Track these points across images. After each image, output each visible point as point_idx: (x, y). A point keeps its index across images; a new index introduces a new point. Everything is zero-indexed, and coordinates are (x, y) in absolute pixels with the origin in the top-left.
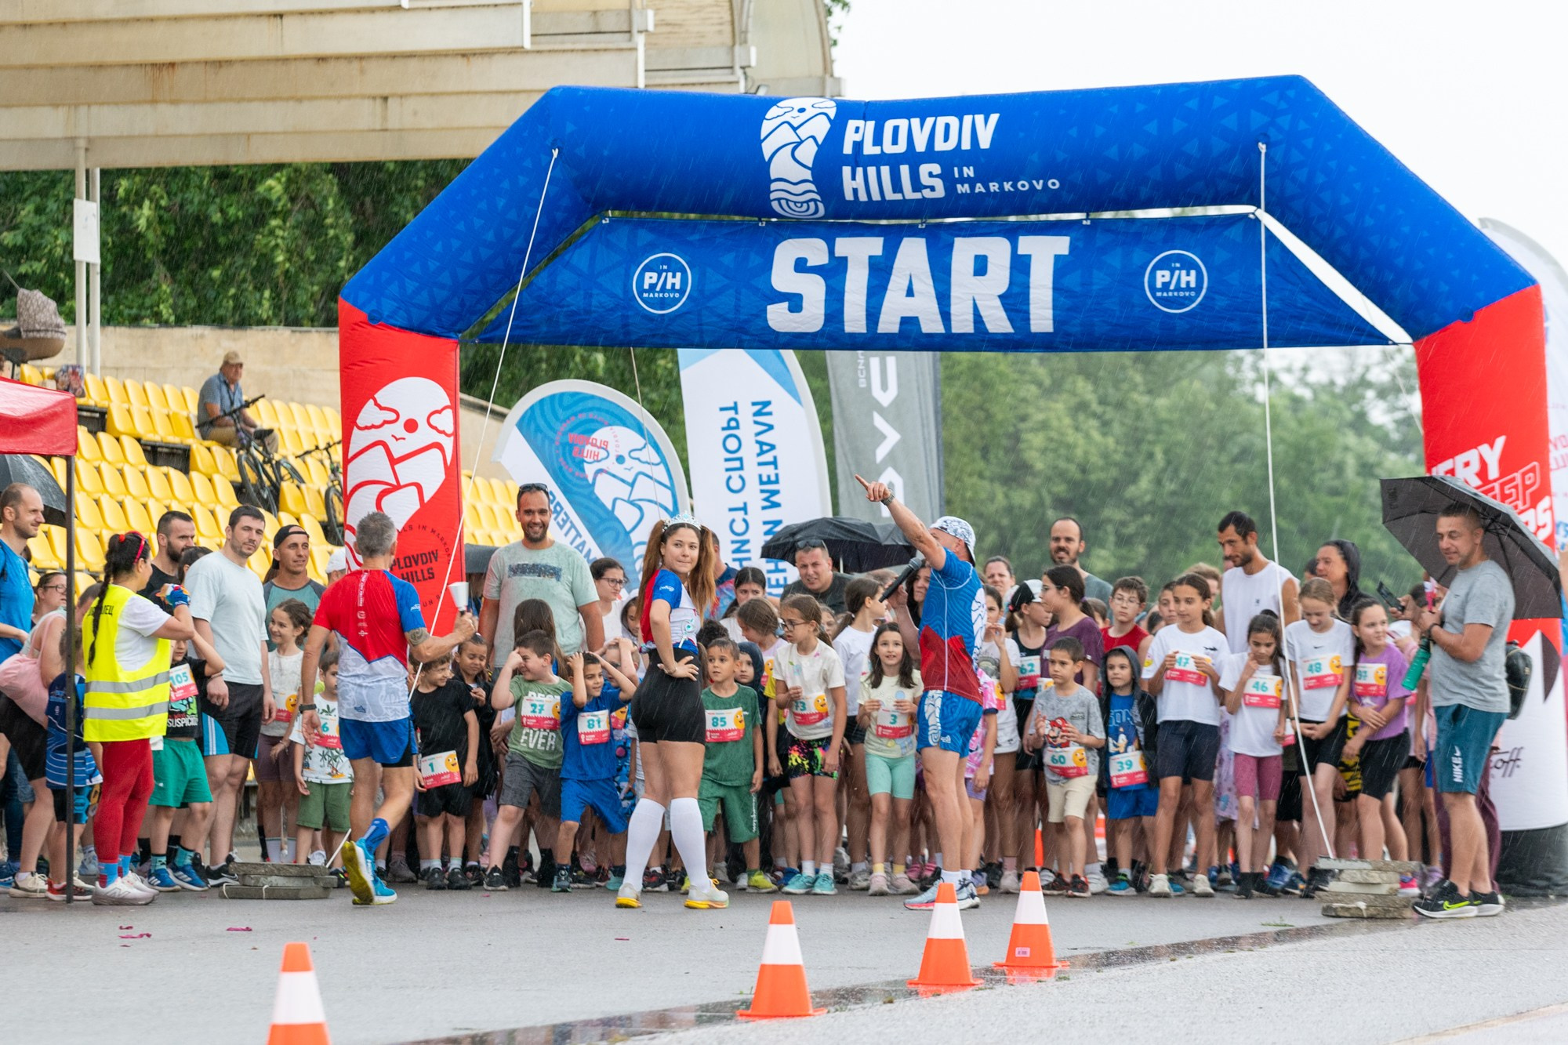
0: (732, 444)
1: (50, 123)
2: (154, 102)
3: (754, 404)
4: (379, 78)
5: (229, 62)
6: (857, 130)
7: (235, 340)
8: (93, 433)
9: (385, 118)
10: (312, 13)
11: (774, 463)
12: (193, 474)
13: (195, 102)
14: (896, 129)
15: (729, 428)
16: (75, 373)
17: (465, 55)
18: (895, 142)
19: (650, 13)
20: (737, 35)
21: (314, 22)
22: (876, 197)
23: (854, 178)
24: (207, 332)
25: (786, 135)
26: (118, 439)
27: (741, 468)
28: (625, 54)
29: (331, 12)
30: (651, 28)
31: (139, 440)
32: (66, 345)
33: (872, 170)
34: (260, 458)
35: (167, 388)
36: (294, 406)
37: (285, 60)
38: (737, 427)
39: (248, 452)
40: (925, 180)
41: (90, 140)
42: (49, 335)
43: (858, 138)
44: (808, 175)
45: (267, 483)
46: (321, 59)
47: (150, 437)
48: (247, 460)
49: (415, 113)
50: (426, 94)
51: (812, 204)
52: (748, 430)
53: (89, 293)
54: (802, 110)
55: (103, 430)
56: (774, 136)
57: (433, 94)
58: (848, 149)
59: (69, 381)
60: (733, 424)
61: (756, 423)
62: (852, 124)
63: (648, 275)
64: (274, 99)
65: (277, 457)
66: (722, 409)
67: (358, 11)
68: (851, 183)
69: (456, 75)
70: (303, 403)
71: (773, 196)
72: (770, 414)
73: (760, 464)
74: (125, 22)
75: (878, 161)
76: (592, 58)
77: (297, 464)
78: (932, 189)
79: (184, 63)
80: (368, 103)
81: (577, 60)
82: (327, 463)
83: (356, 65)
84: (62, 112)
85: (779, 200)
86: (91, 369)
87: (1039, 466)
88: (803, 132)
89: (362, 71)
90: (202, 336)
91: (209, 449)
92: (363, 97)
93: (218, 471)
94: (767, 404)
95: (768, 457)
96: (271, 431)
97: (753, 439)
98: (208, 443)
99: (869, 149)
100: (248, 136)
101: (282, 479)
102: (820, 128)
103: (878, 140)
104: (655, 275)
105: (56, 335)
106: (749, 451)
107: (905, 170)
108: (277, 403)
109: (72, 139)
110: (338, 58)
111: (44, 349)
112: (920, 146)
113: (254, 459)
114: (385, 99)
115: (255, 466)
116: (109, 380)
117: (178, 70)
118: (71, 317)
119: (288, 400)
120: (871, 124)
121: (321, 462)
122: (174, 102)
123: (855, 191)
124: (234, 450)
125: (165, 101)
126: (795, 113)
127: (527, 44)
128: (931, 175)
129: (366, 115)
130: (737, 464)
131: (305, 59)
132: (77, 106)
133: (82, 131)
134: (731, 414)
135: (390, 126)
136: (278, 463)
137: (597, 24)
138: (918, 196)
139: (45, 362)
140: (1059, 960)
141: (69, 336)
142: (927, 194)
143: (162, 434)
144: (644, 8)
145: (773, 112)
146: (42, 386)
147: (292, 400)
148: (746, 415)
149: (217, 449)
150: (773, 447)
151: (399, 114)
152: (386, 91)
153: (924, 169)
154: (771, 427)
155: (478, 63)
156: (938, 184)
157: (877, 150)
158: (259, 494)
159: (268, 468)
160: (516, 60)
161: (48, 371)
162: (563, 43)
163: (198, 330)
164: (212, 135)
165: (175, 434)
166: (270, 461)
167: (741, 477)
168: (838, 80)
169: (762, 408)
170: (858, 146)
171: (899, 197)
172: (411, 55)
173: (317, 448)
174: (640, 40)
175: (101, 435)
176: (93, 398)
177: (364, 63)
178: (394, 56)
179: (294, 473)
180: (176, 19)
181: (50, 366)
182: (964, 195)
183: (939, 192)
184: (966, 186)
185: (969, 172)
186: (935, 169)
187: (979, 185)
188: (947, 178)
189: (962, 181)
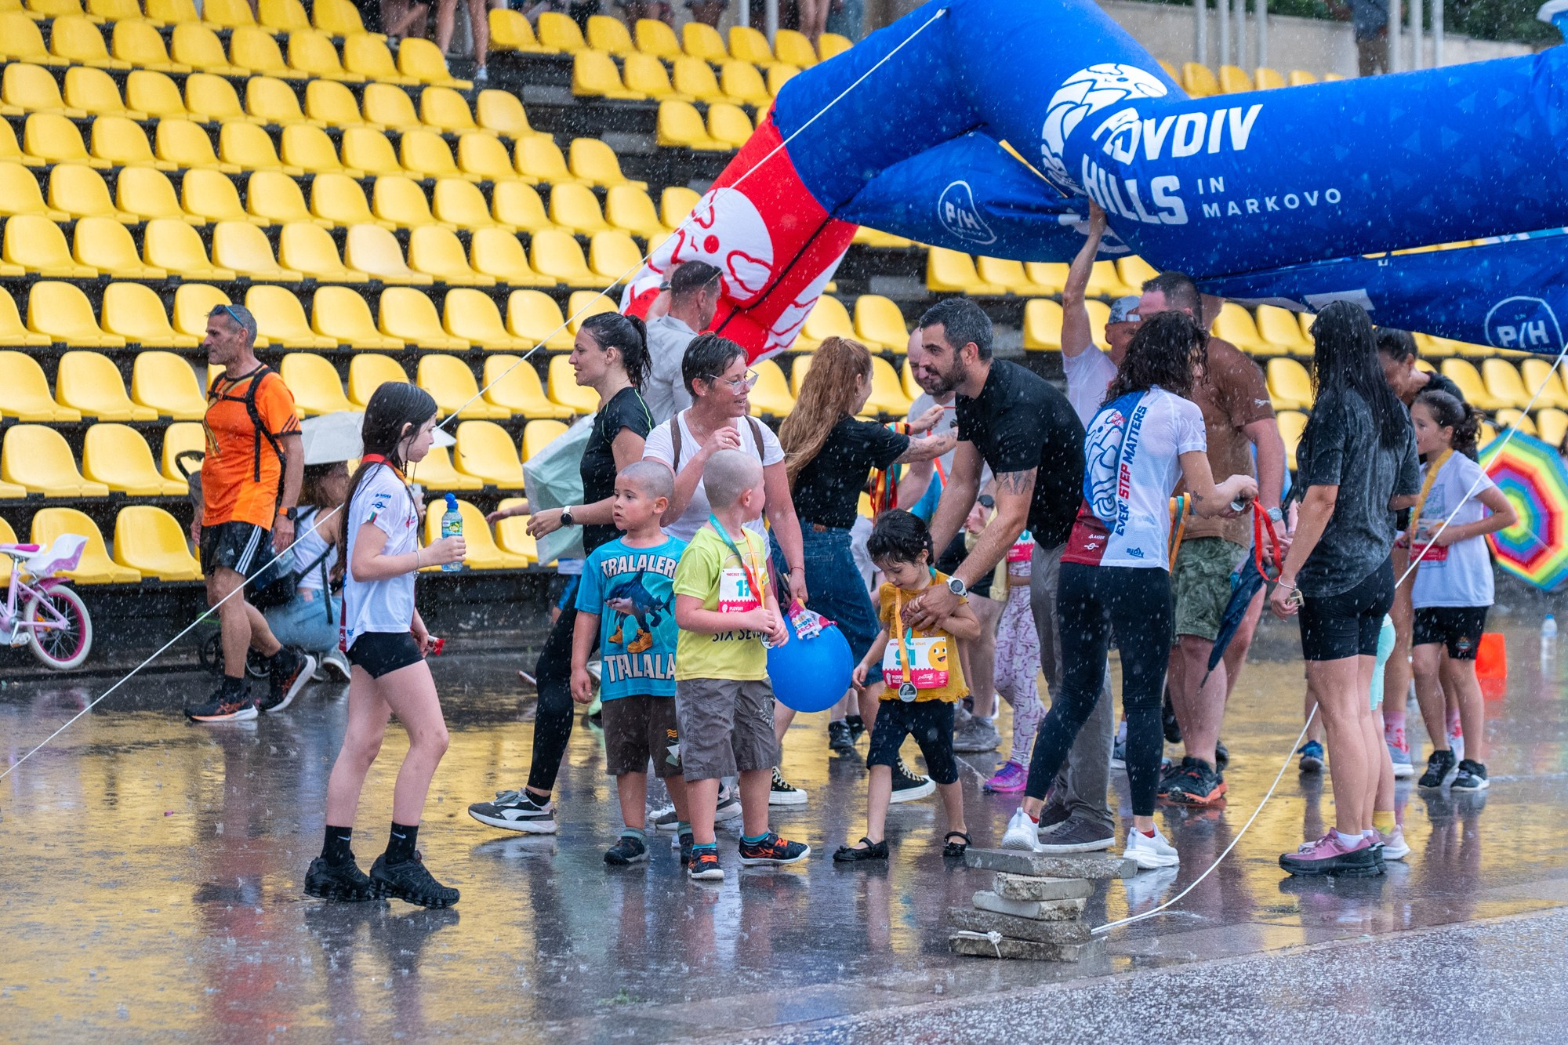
40: (1160, 200)
78: (1171, 211)
107: (1132, 185)
112: (1152, 153)
128: (1166, 192)
138: (1154, 219)
142: (1165, 218)
153: (1158, 184)
156: (1177, 203)
171: (1133, 217)
182: (1213, 220)
183: (1181, 218)
184: (1215, 206)
185: (1217, 185)
186: (1173, 182)
187: (1232, 204)
188: (1186, 192)
189: (1209, 198)
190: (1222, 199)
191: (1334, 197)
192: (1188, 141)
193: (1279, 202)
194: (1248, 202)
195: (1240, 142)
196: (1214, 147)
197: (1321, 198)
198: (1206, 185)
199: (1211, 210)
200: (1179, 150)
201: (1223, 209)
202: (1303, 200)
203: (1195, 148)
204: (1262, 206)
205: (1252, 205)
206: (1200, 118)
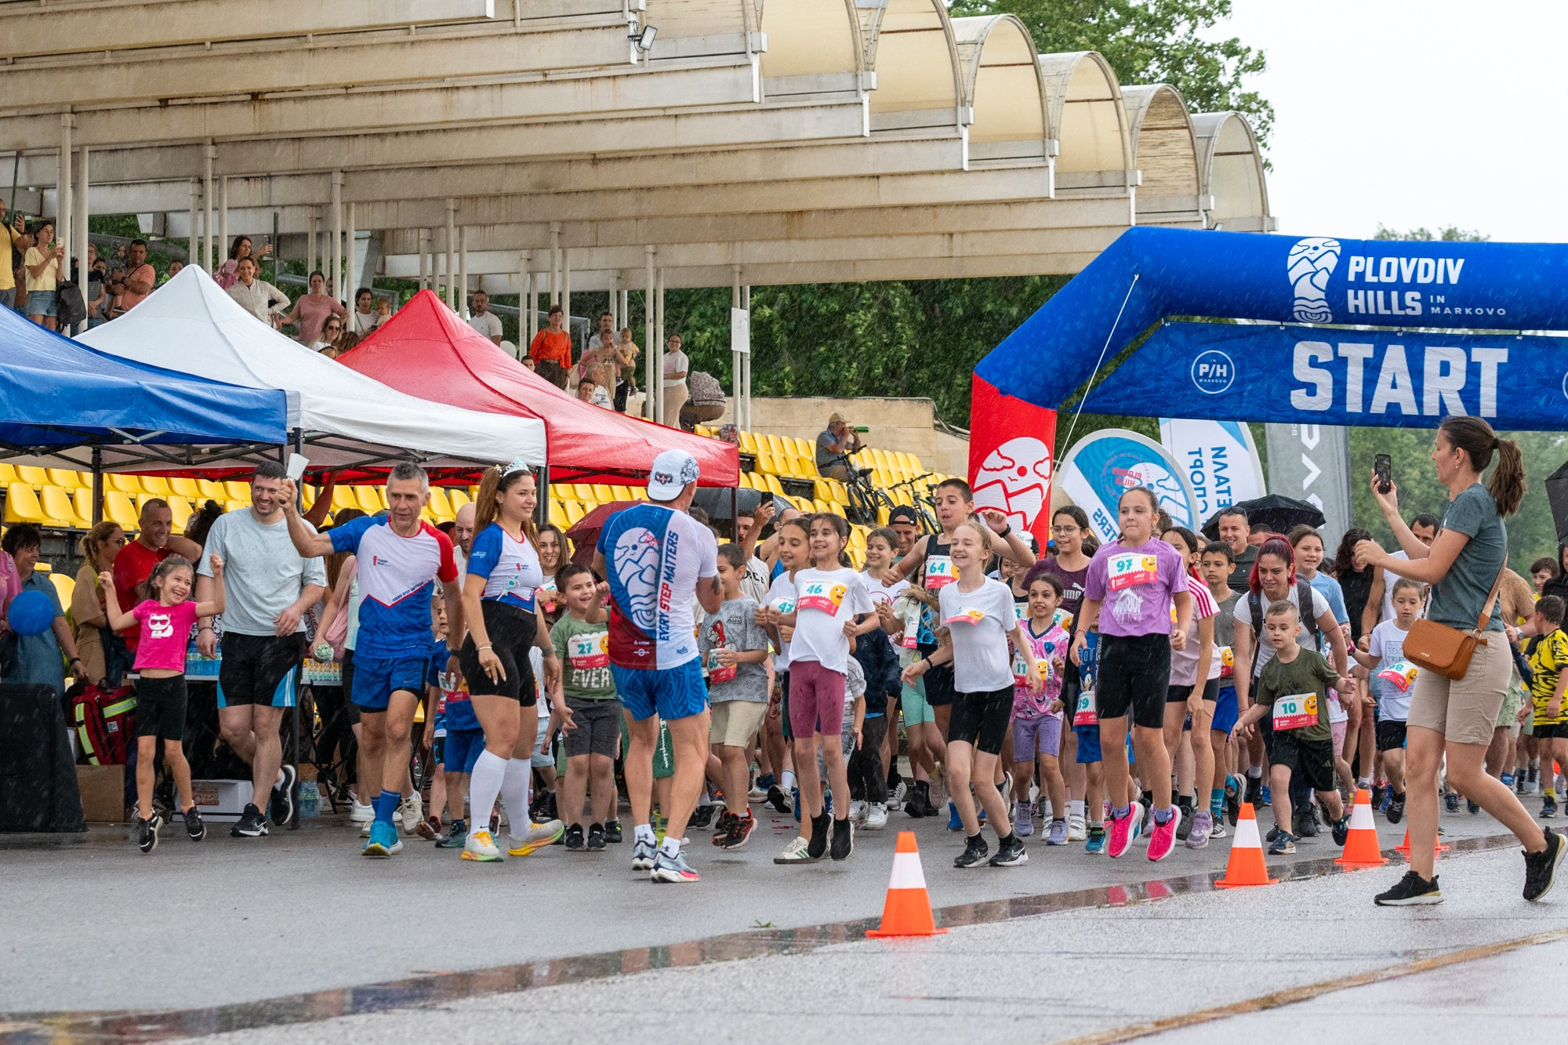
0: (1198, 478)
1: (714, 254)
2: (788, 238)
3: (1213, 449)
4: (948, 220)
5: (841, 210)
6: (1358, 264)
7: (845, 406)
8: (746, 472)
9: (951, 249)
10: (900, 175)
11: (1228, 491)
12: (817, 501)
13: (817, 239)
14: (1389, 265)
15: (1195, 466)
16: (733, 430)
17: (1008, 203)
18: (1388, 274)
19: (1139, 173)
20: (1201, 188)
21: (902, 182)
22: (1372, 311)
23: (1356, 297)
24: (825, 400)
25: (1306, 266)
26: (763, 477)
27: (1204, 495)
28: (1122, 201)
29: (913, 174)
30: (1140, 183)
31: (778, 477)
32: (726, 411)
33: (1371, 293)
34: (864, 490)
35: (797, 440)
36: (887, 453)
37: (881, 208)
38: (1201, 466)
39: (855, 485)
40: (1408, 302)
41: (742, 266)
42: (713, 403)
43: (1360, 269)
44: (1322, 295)
45: (869, 507)
46: (906, 207)
47: (785, 475)
48: (855, 491)
49: (972, 245)
50: (979, 231)
51: (1324, 315)
52: (1209, 468)
53: (742, 374)
54: (1316, 248)
55: (753, 470)
56: (1297, 268)
57: (984, 231)
58: (1351, 278)
59: (729, 434)
60: (1198, 464)
61: (1215, 463)
62: (1354, 259)
63: (1202, 366)
64: (872, 236)
65: (875, 489)
66: (1190, 453)
67: (932, 173)
68: (1355, 301)
69: (998, 218)
70: (893, 451)
71: (1295, 309)
72: (1225, 456)
73: (1218, 492)
74: (767, 182)
75: (1376, 287)
76: (1097, 205)
77: (890, 494)
78: (1413, 309)
79: (809, 211)
80: (938, 238)
81: (1089, 206)
82: (911, 493)
83: (930, 211)
84: (724, 246)
85: (1299, 312)
86: (744, 428)
87: (1417, 492)
88: (1319, 265)
89: (935, 216)
90: (822, 404)
91: (827, 483)
92: (935, 234)
93: (834, 500)
94: (1223, 449)
95: (1224, 487)
96: (871, 470)
97: (1213, 474)
98: (826, 479)
99: (1370, 278)
100: (854, 262)
101: (879, 504)
102: (1331, 262)
103: (1376, 272)
104: (1207, 366)
105: (718, 403)
106: (1210, 483)
107: (1394, 295)
108: (875, 451)
109: (731, 265)
110: (918, 206)
111: (712, 414)
112: (1407, 279)
113: (860, 490)
114: (951, 235)
115: (860, 495)
116: (756, 435)
117: (806, 216)
118: (728, 390)
119: (882, 449)
120: (1370, 260)
121: (906, 492)
122: (801, 239)
123: (1357, 307)
124: (845, 484)
125: (795, 238)
126: (1311, 251)
127: (1052, 196)
128: (1413, 299)
129: (936, 247)
130: (1201, 492)
131: (894, 207)
132: (734, 242)
133: (738, 261)
134: (1197, 456)
135: (955, 254)
136: (876, 493)
137: (1101, 180)
138: (1402, 313)
139: (712, 422)
140: (1442, 845)
141: (728, 403)
142: (1409, 312)
143: (794, 473)
144: (1135, 169)
145: (1295, 249)
146: (711, 438)
147: (885, 448)
148: (1207, 457)
149: (833, 483)
150: (1227, 480)
151: (961, 246)
152: (953, 230)
153: (1409, 295)
154: (1225, 466)
155: (1016, 209)
156: (1418, 306)
157: (1375, 279)
158: (862, 513)
159: (869, 496)
160: (1043, 207)
161: (714, 429)
162: (1077, 194)
163: (818, 399)
164: (828, 262)
165: (803, 473)
166: (870, 492)
167: (1204, 502)
168: (1273, 219)
169: (1219, 452)
170: (1360, 276)
171: (1388, 312)
172: (967, 204)
173: (904, 482)
174: (1132, 192)
175: (752, 474)
176: (746, 447)
177: (938, 210)
178: (958, 205)
179: (888, 500)
180: (804, 180)
181: (716, 425)
182: (1435, 315)
183: (1419, 311)
184: (1438, 308)
185: (1441, 299)
186: (1417, 295)
187: (1447, 308)
188: (1424, 302)
189: (1436, 305)
190: (1442, 306)
191: (1501, 312)
192: (1426, 275)
193: (1473, 311)
194: (1456, 308)
195: (1454, 279)
196: (1440, 280)
197: (1495, 312)
198: (1435, 299)
199: (1436, 310)
200: (1421, 279)
201: (1442, 310)
202: (1485, 312)
203: (1429, 279)
204: (1463, 312)
205: (1458, 310)
206: (1431, 262)
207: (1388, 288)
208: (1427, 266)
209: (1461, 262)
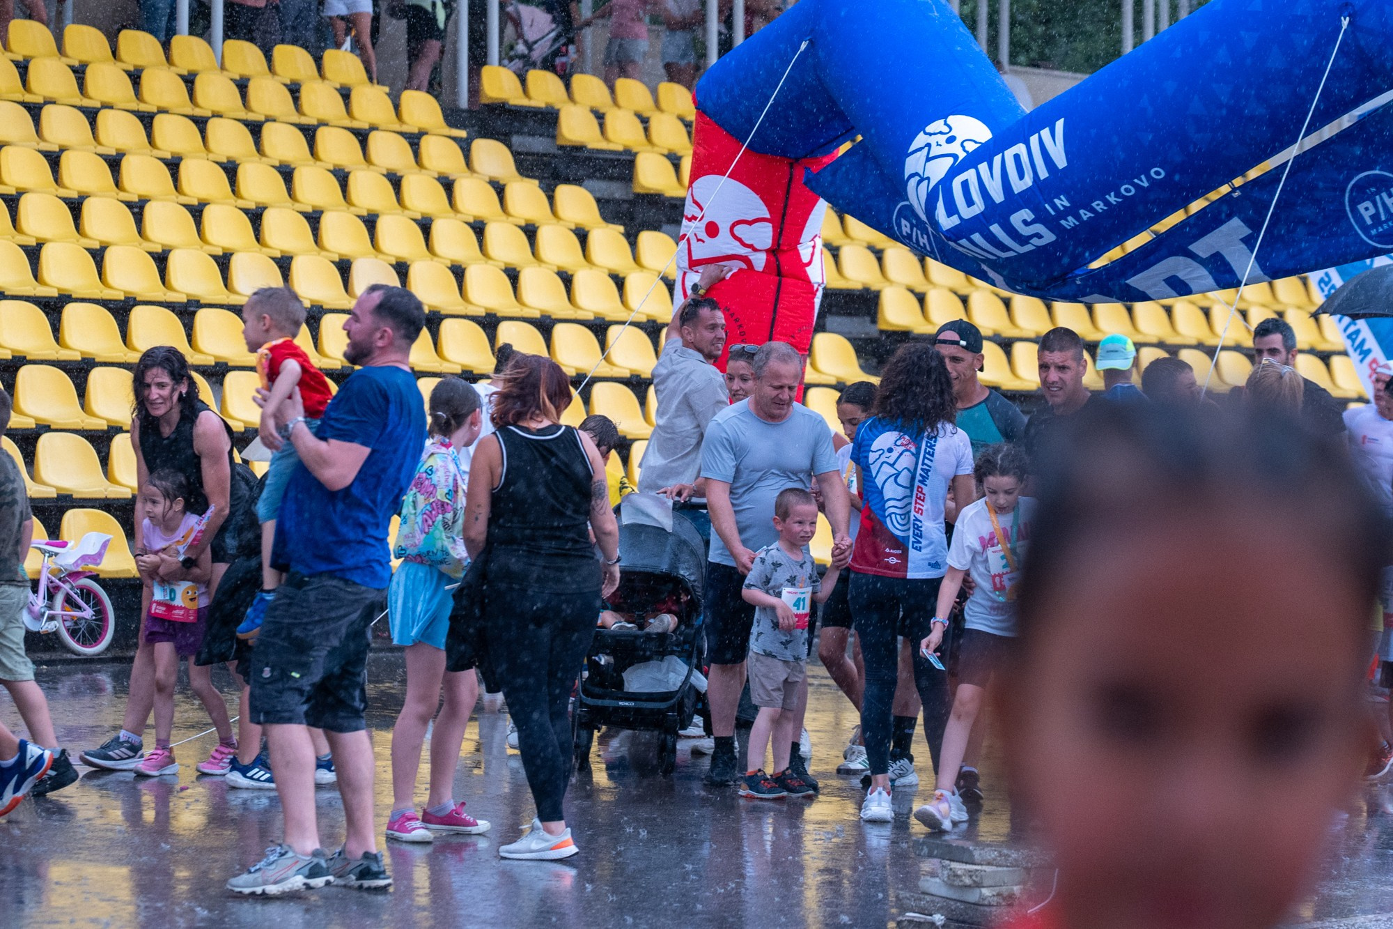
14: (965, 184)
18: (970, 202)
40: (1025, 231)
78: (1037, 236)
99: (947, 222)
103: (952, 208)
107: (995, 229)
112: (998, 196)
128: (1026, 223)
138: (1029, 249)
142: (1036, 242)
153: (1017, 219)
156: (1039, 228)
157: (955, 221)
182: (1075, 228)
183: (1049, 237)
184: (1070, 218)
185: (1062, 202)
186: (1026, 214)
187: (1082, 212)
188: (1041, 217)
189: (1062, 214)
190: (1073, 212)
191: (1159, 174)
192: (1021, 175)
193: (1118, 195)
194: (1094, 205)
195: (1061, 162)
196: (1043, 174)
197: (1149, 178)
198: (1054, 207)
199: (1069, 223)
200: (1019, 186)
201: (1078, 217)
202: (1137, 187)
203: (1028, 181)
204: (1107, 203)
205: (1099, 206)
206: (1020, 148)
207: (980, 224)
208: (1017, 158)
209: (1060, 125)
